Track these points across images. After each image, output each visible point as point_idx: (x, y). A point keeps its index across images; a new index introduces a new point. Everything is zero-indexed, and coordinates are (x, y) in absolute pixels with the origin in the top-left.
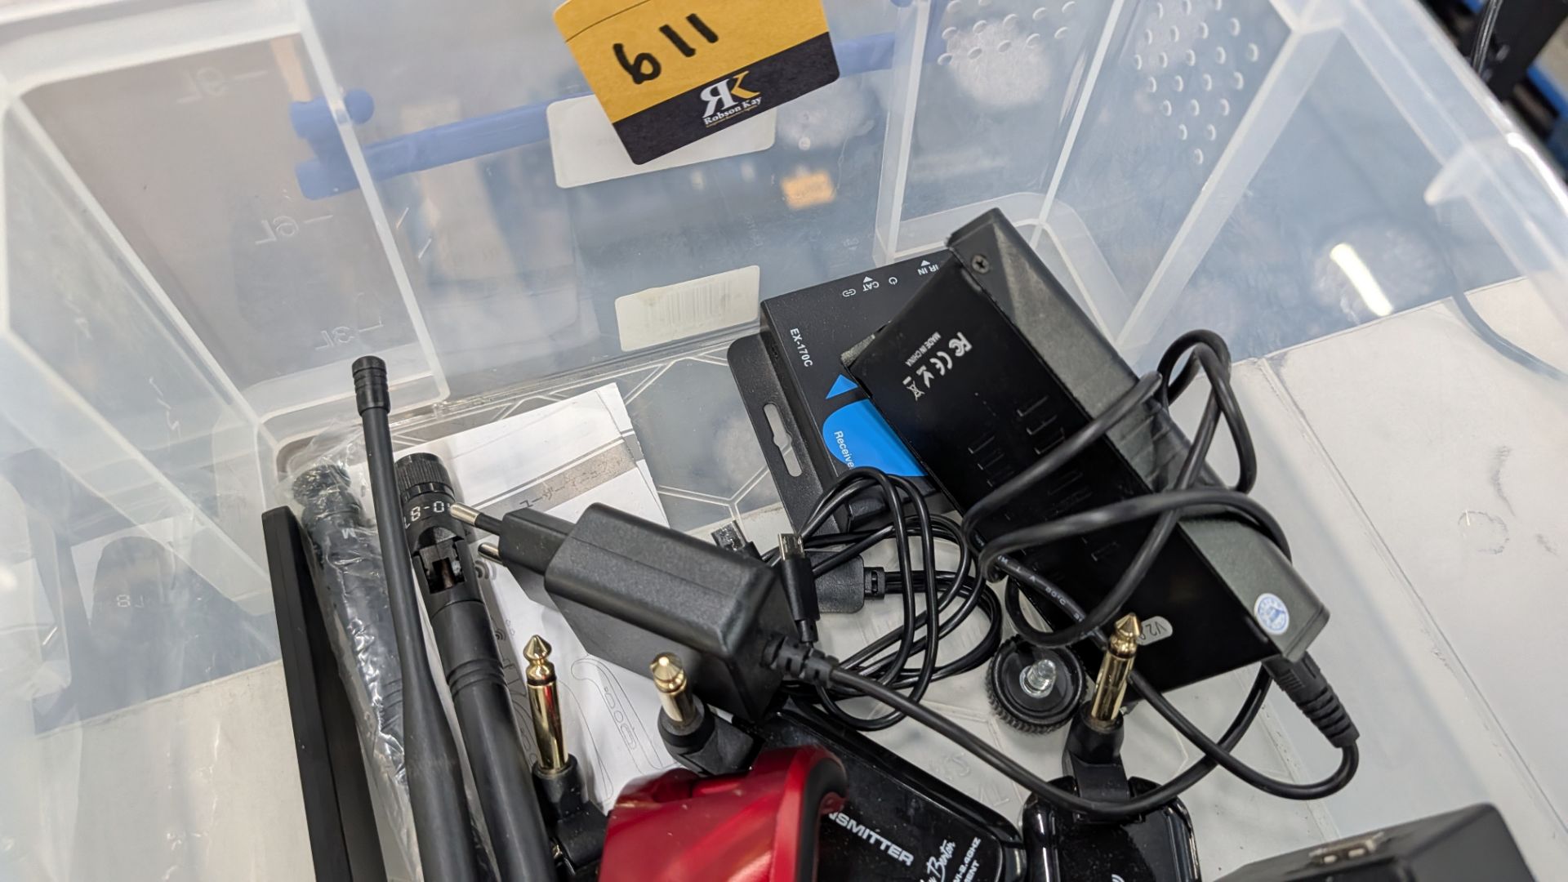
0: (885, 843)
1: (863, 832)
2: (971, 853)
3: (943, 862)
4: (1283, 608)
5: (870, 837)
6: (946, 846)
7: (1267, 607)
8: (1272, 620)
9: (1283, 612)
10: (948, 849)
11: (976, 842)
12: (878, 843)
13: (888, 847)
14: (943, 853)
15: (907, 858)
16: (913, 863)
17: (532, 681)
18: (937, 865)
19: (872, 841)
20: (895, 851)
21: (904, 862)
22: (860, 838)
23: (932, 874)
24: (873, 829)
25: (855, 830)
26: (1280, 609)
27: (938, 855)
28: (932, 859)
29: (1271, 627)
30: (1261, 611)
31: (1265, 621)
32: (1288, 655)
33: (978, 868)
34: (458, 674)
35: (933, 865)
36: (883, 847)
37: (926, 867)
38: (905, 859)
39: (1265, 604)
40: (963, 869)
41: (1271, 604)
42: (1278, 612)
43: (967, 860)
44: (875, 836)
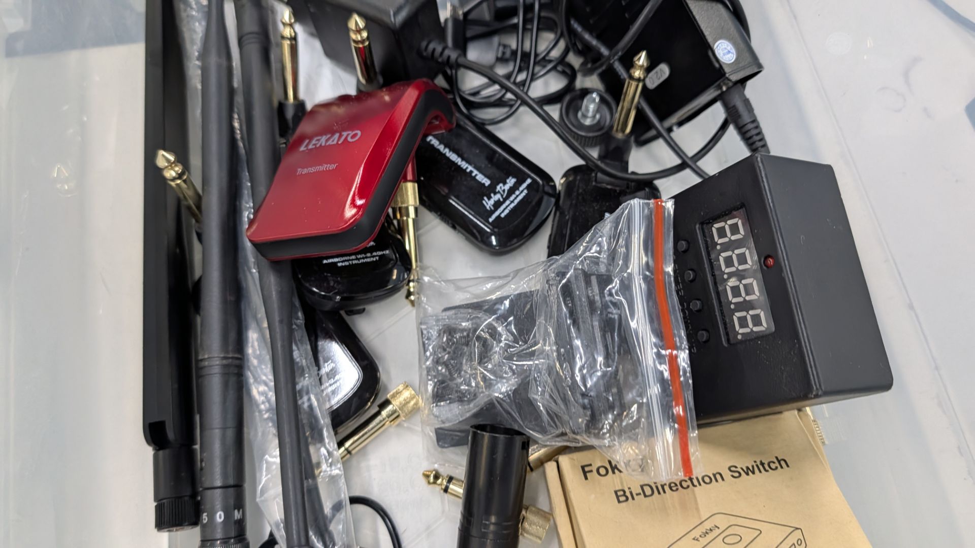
0: (475, 172)
1: (464, 165)
2: (524, 185)
3: (507, 187)
4: (733, 51)
5: (467, 168)
6: (511, 180)
7: (723, 47)
8: (724, 55)
9: (732, 53)
10: (511, 181)
11: (529, 181)
12: (471, 172)
13: (476, 175)
14: (508, 183)
15: (487, 182)
16: (489, 185)
17: (283, 37)
18: (503, 188)
19: (468, 170)
20: (480, 178)
21: (484, 184)
22: (462, 168)
23: (499, 192)
24: (470, 163)
25: (459, 164)
26: (732, 51)
27: (505, 183)
28: (501, 185)
29: (722, 58)
30: (718, 48)
31: (719, 54)
32: (729, 75)
33: (527, 194)
34: (244, 38)
35: (501, 188)
36: (473, 174)
37: (496, 188)
38: (485, 183)
39: (722, 45)
40: (517, 193)
41: (726, 47)
42: (729, 52)
43: (521, 189)
44: (470, 168)
